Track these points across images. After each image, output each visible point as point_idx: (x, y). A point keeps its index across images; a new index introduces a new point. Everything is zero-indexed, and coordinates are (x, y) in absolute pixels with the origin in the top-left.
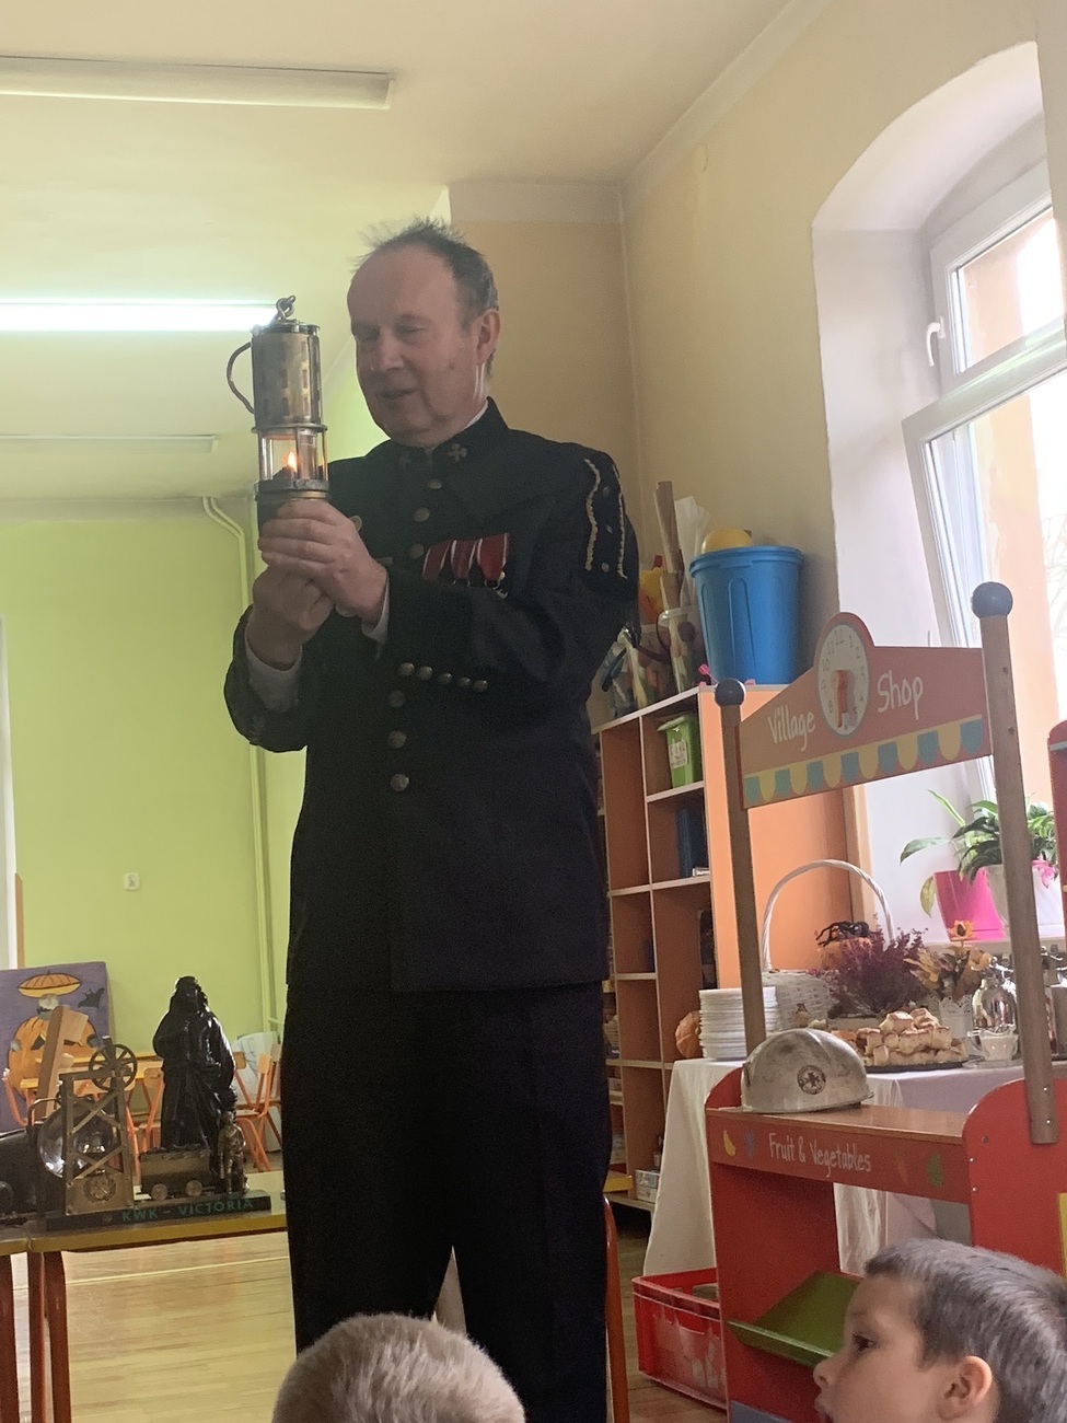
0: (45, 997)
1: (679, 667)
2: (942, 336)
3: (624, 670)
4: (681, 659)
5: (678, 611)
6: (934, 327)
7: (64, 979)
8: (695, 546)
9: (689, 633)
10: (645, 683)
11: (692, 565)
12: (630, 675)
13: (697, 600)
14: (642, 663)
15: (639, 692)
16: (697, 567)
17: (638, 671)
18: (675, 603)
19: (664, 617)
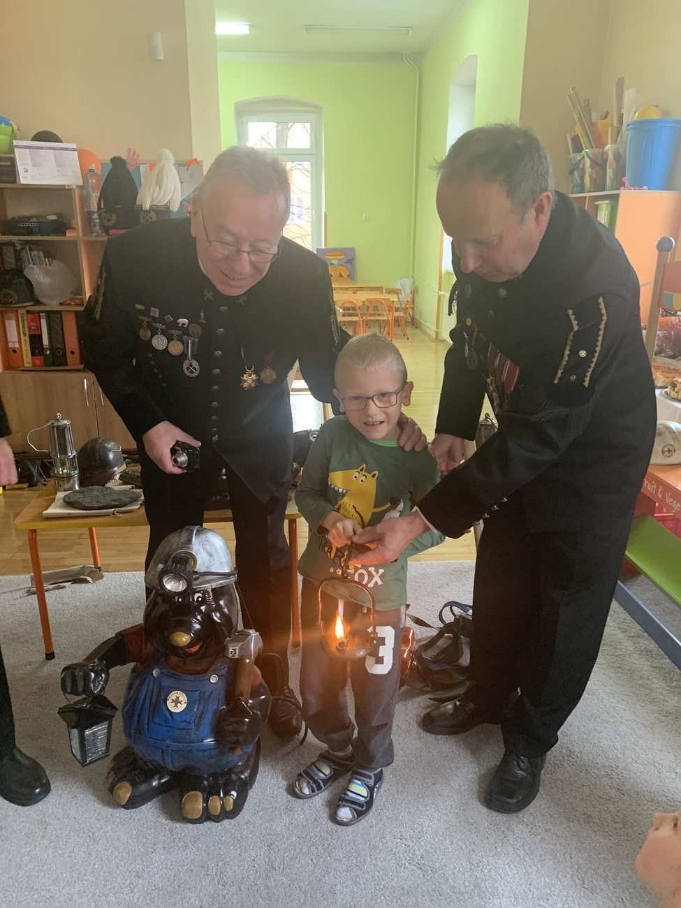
0: (333, 259)
1: (610, 173)
3: (581, 166)
4: (611, 169)
5: (615, 146)
7: (340, 253)
8: (630, 116)
9: (618, 157)
10: (591, 176)
11: (628, 125)
12: (583, 171)
13: (626, 142)
14: (592, 167)
15: (587, 180)
16: (630, 127)
17: (588, 170)
18: (615, 141)
19: (607, 147)
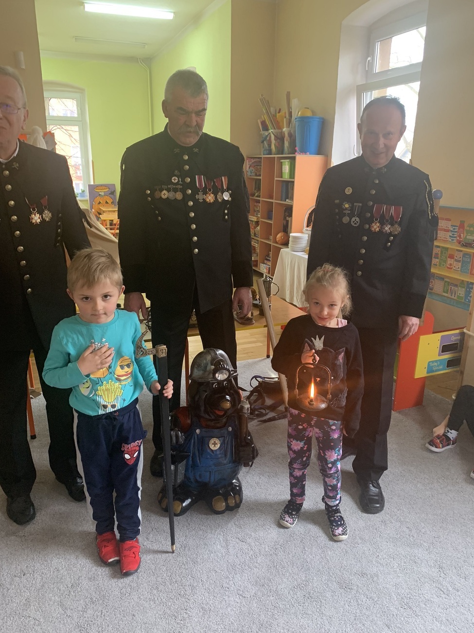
1: (286, 144)
2: (371, 61)
3: (268, 139)
6: (369, 59)
9: (290, 135)
10: (275, 145)
12: (270, 141)
13: (295, 127)
14: (275, 139)
15: (273, 147)
16: (297, 119)
17: (273, 141)
18: (288, 127)
19: (284, 130)
